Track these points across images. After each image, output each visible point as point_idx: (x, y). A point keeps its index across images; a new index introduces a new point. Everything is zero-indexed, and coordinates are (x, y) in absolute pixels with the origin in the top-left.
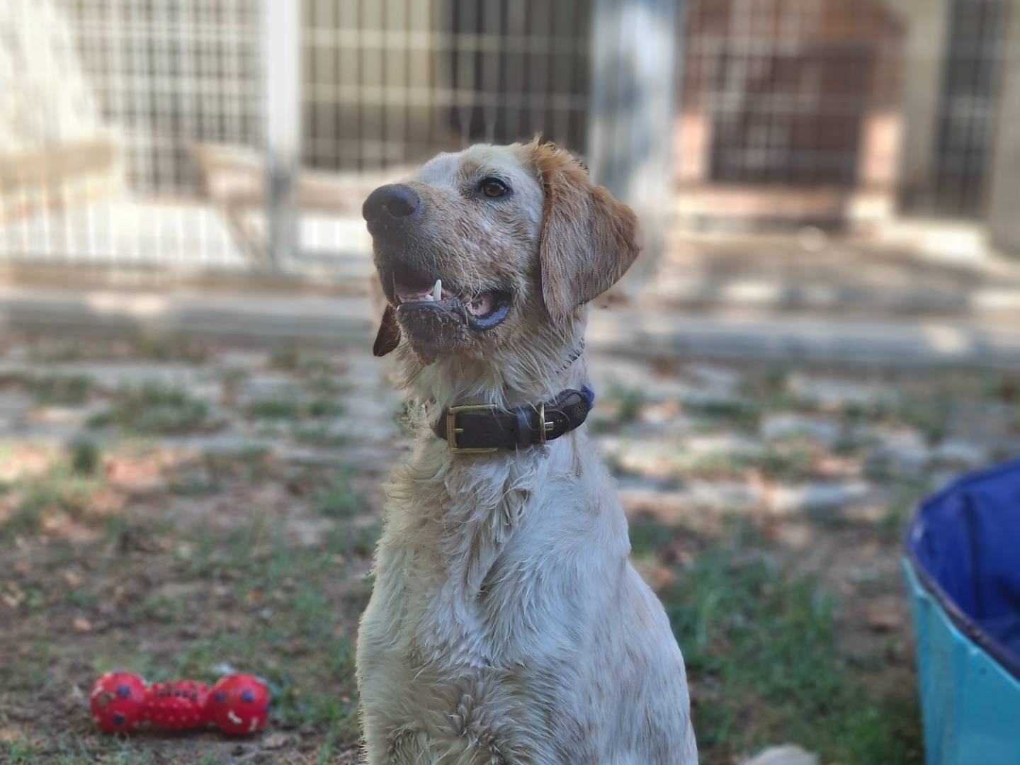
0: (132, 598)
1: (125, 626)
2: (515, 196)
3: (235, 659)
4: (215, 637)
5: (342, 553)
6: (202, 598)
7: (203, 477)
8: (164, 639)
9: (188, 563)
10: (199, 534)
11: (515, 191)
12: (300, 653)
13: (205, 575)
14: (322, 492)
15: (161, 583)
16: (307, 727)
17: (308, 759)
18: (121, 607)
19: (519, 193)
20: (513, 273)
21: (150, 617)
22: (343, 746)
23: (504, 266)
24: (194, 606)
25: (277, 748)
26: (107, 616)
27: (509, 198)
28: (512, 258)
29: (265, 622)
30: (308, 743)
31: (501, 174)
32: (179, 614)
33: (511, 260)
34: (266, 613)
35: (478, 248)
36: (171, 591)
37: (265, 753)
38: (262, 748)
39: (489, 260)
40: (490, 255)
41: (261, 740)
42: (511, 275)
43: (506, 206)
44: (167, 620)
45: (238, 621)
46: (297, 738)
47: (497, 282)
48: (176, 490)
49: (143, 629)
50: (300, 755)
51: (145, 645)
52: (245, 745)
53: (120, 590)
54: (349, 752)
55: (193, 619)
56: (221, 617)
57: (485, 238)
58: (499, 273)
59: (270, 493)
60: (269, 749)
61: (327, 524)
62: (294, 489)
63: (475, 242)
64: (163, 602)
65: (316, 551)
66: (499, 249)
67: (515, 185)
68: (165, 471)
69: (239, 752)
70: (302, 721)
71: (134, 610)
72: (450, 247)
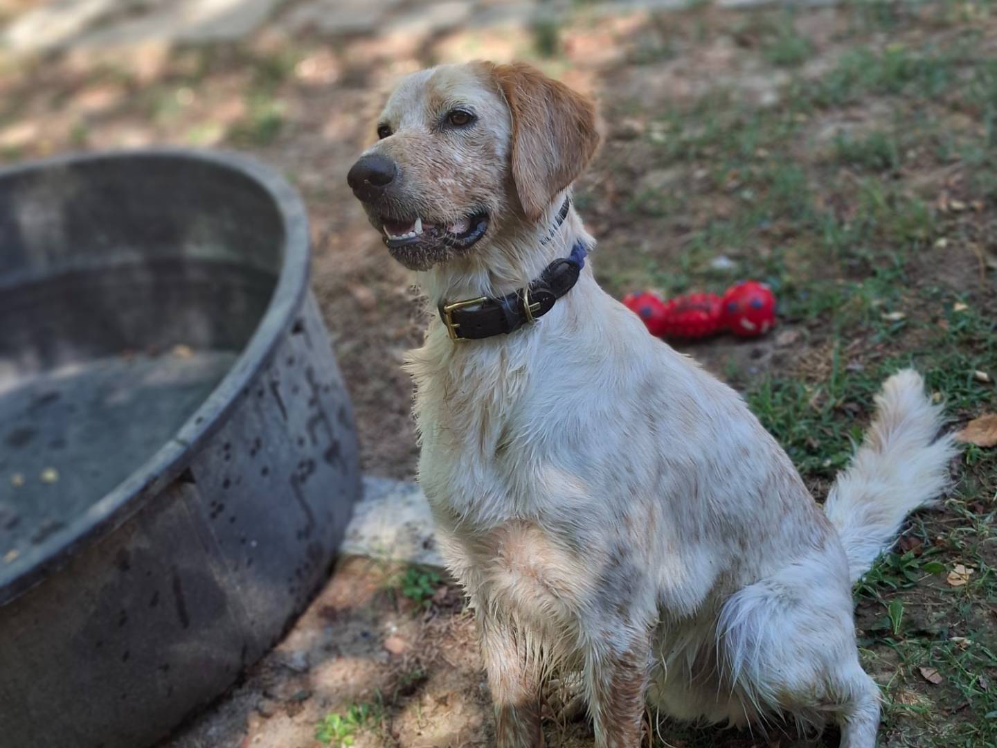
0: (623, 194)
1: (624, 225)
2: (479, 121)
3: (731, 250)
4: (707, 226)
5: (803, 110)
6: (685, 182)
7: (656, 42)
8: (660, 234)
9: (664, 145)
10: (666, 108)
11: (479, 116)
12: (789, 235)
13: (681, 156)
14: (770, 40)
15: (643, 172)
16: (812, 318)
17: (820, 354)
18: (616, 206)
19: (483, 118)
20: (486, 195)
21: (643, 213)
22: (849, 333)
23: (478, 191)
24: (679, 194)
25: (789, 346)
26: (606, 217)
27: (474, 125)
28: (483, 180)
29: (747, 204)
30: (816, 337)
31: (466, 106)
32: (669, 206)
33: (483, 183)
34: (747, 194)
35: (453, 181)
36: (657, 180)
37: (780, 352)
38: (776, 347)
39: (463, 189)
40: (465, 185)
41: (773, 338)
42: (485, 196)
43: (473, 132)
44: (659, 214)
45: (723, 206)
46: (806, 332)
47: (472, 207)
48: (632, 61)
49: (639, 226)
50: (812, 351)
51: (646, 246)
52: (760, 346)
53: (610, 187)
54: (857, 341)
55: (681, 210)
56: (707, 203)
57: (458, 171)
58: (474, 198)
59: (721, 51)
60: (783, 347)
61: (781, 77)
62: (742, 42)
63: (450, 177)
64: (652, 195)
65: (778, 109)
66: (472, 177)
67: (479, 111)
68: (619, 40)
69: (757, 355)
70: (805, 312)
71: (627, 207)
72: (428, 196)
